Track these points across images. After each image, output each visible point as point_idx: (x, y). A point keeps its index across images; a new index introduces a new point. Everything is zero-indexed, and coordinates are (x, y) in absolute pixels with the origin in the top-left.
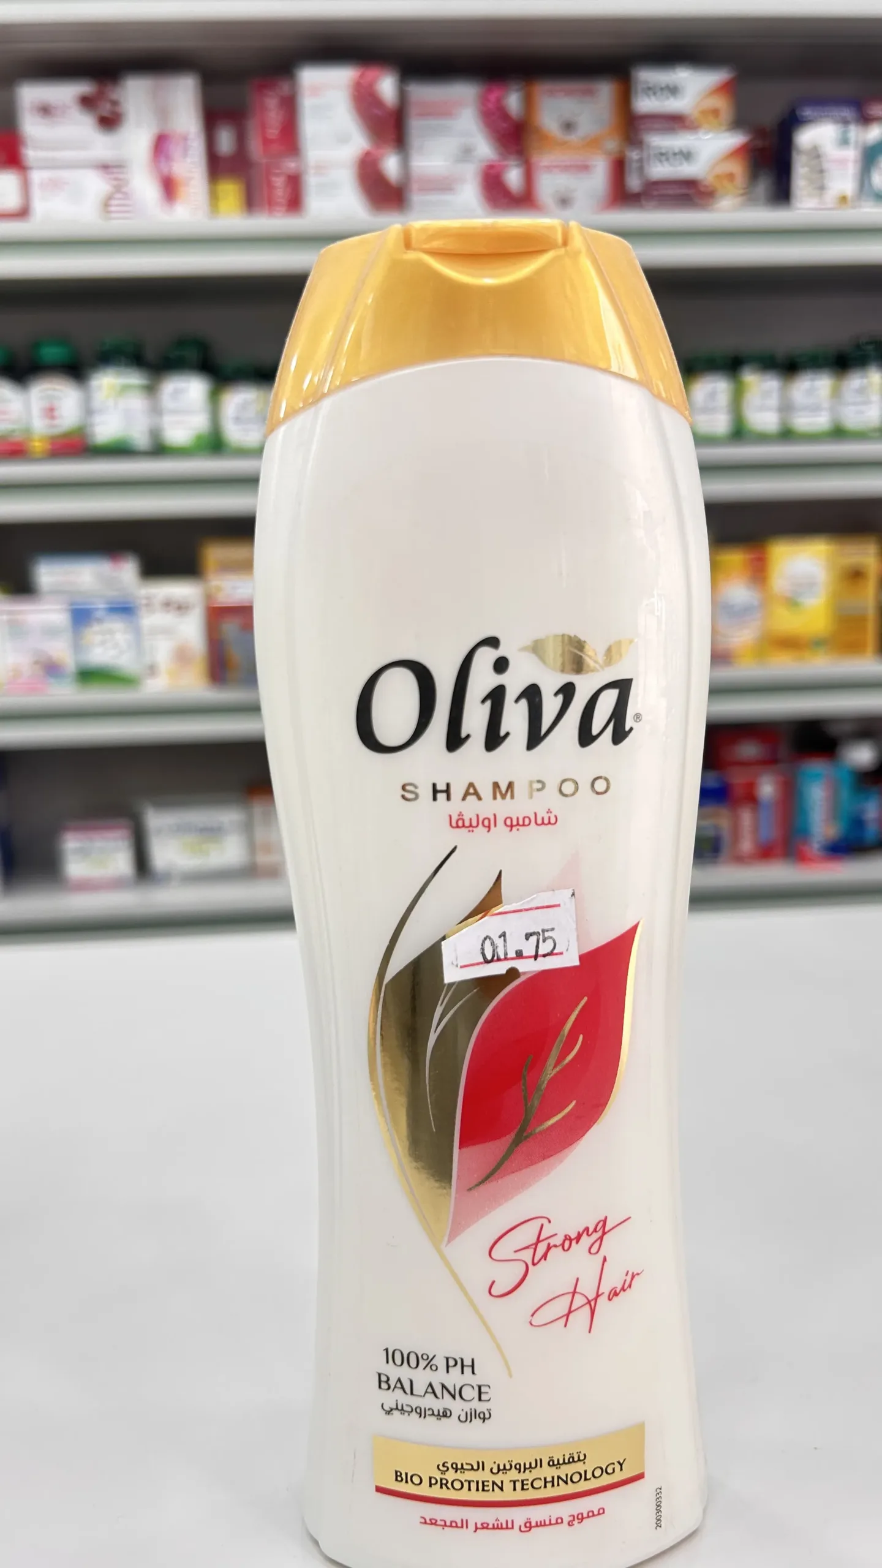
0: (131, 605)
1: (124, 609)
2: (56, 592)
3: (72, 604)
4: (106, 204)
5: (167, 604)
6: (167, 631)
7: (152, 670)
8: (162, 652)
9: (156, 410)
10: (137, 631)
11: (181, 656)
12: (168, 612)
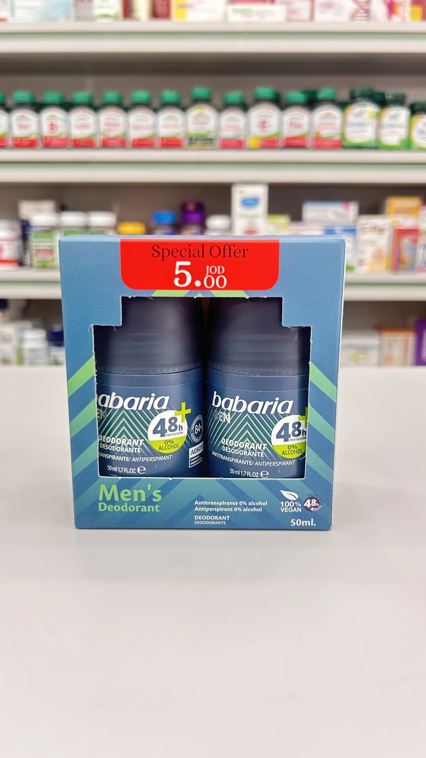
0: (356, 228)
1: (352, 231)
2: (314, 221)
3: (326, 227)
4: (353, 17)
5: (375, 228)
6: (372, 242)
7: (361, 263)
8: (368, 253)
9: (379, 126)
10: (356, 242)
11: (378, 256)
12: (375, 232)
